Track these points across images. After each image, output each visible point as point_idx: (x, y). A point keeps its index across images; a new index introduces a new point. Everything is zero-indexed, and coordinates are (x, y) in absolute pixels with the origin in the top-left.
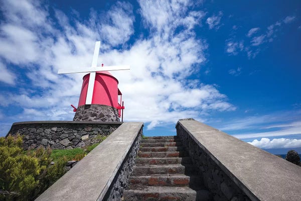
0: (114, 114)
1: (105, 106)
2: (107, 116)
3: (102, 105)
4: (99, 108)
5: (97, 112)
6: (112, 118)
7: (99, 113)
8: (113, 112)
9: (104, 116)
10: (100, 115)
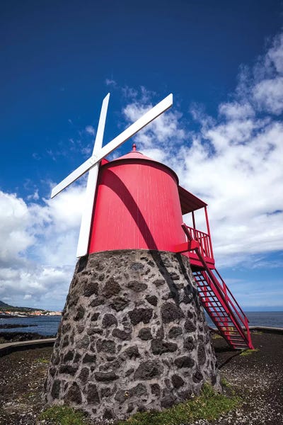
0: (158, 276)
1: (125, 252)
2: (130, 286)
3: (116, 253)
4: (107, 263)
5: (101, 279)
6: (152, 290)
7: (104, 283)
8: (155, 271)
9: (118, 289)
10: (106, 288)
